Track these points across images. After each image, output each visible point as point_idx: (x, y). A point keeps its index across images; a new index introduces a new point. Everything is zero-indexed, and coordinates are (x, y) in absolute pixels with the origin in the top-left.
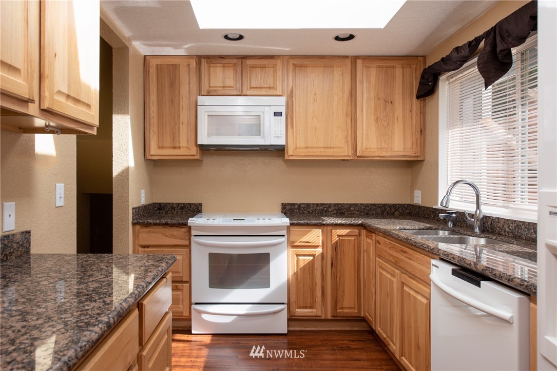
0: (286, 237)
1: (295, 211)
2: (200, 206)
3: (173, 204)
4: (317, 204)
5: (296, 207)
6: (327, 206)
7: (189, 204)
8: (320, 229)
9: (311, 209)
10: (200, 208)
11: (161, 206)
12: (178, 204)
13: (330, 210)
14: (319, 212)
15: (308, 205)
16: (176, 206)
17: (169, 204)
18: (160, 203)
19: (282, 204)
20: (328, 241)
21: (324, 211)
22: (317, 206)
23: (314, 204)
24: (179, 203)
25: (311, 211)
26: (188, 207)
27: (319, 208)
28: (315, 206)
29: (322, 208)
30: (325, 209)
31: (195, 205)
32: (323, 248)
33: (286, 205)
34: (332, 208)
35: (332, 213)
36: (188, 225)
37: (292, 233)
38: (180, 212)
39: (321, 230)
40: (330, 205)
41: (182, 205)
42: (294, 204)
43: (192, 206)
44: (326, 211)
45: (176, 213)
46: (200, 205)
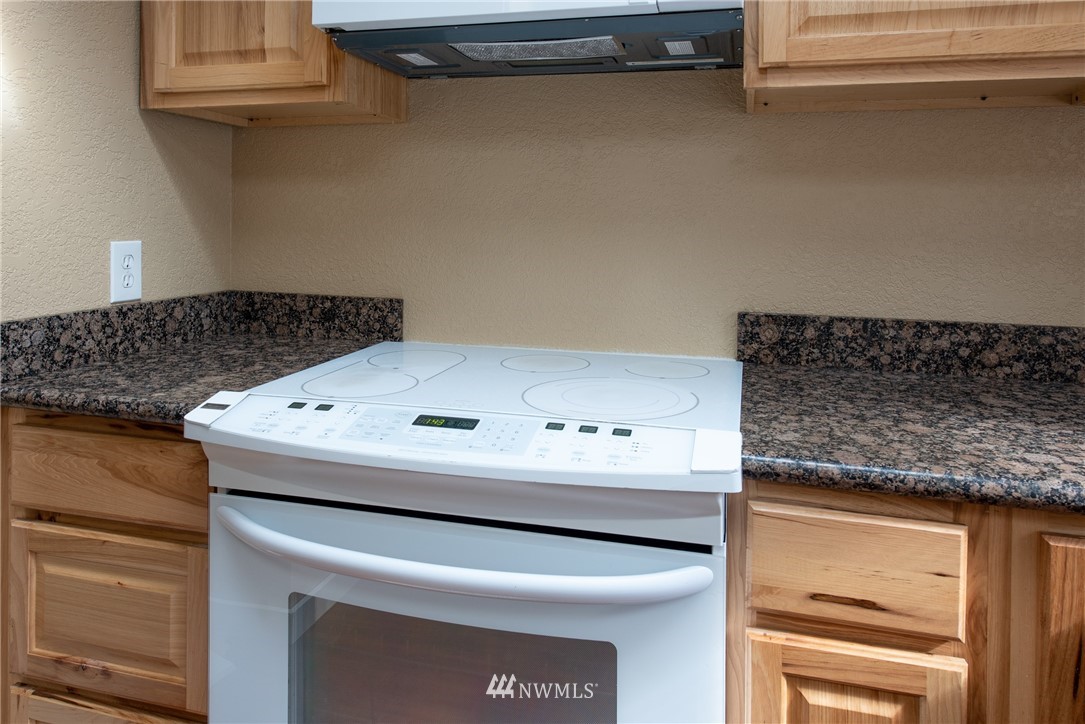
0: (720, 554)
1: (804, 352)
2: (393, 310)
3: (293, 296)
4: (921, 327)
5: (810, 333)
6: (975, 337)
7: (351, 300)
8: (956, 522)
9: (888, 347)
10: (390, 320)
11: (253, 304)
12: (312, 299)
13: (991, 357)
14: (926, 364)
15: (871, 329)
16: (303, 306)
17: (281, 296)
18: (250, 295)
19: (742, 316)
20: (1015, 613)
21: (956, 362)
22: (919, 336)
23: (900, 324)
24: (317, 297)
25: (885, 360)
26: (347, 313)
27: (927, 344)
28: (907, 334)
29: (944, 343)
30: (964, 352)
31: (375, 305)
32: (975, 656)
33: (757, 321)
34: (1000, 349)
35: (1001, 372)
36: (187, 435)
37: (759, 532)
38: (318, 331)
39: (961, 533)
40: (990, 334)
41: (328, 304)
42: (798, 321)
43: (364, 311)
44: (966, 364)
45: (306, 336)
46: (395, 306)
